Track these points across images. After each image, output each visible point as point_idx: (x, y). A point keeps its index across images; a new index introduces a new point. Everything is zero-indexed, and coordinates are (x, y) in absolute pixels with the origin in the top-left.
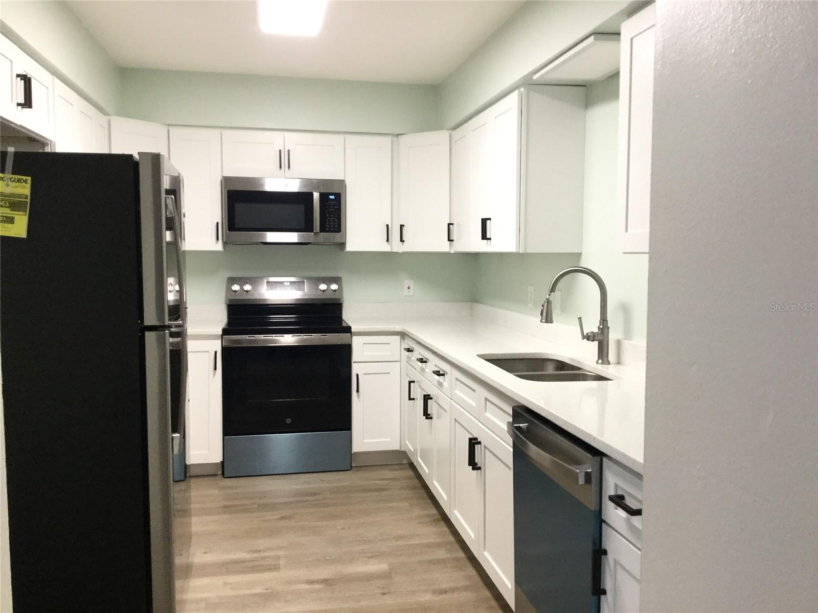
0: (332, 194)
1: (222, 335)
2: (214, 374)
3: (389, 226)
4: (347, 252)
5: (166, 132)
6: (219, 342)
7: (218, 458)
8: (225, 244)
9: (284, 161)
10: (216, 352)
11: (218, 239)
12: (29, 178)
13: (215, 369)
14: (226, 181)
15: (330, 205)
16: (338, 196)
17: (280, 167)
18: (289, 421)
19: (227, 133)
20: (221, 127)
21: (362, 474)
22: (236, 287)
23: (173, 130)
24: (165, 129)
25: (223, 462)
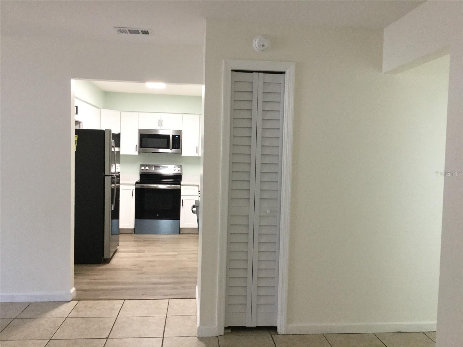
0: (177, 135)
1: (136, 184)
2: (132, 197)
3: (198, 147)
4: (182, 156)
5: (120, 113)
6: (135, 186)
7: (133, 227)
8: (139, 152)
9: (160, 123)
10: (133, 190)
11: (136, 151)
12: (77, 136)
13: (133, 195)
14: (140, 130)
15: (176, 139)
16: (179, 136)
17: (159, 126)
18: (158, 215)
19: (140, 114)
20: (139, 112)
21: (183, 235)
22: (143, 168)
23: (122, 113)
24: (120, 112)
25: (134, 229)
